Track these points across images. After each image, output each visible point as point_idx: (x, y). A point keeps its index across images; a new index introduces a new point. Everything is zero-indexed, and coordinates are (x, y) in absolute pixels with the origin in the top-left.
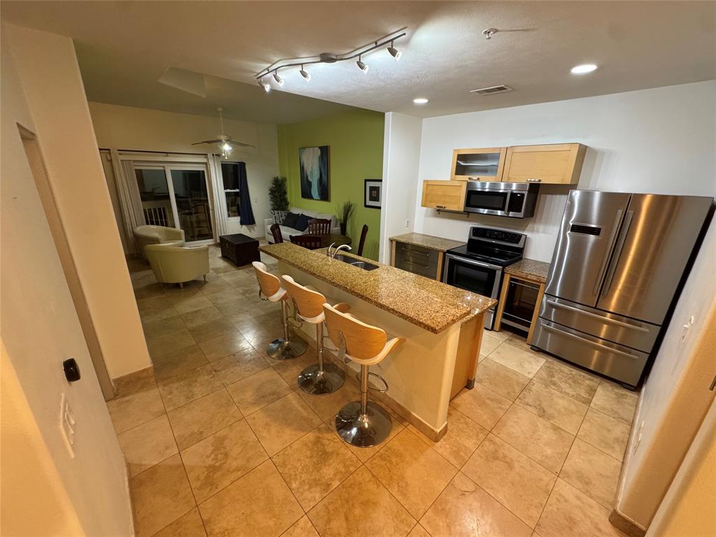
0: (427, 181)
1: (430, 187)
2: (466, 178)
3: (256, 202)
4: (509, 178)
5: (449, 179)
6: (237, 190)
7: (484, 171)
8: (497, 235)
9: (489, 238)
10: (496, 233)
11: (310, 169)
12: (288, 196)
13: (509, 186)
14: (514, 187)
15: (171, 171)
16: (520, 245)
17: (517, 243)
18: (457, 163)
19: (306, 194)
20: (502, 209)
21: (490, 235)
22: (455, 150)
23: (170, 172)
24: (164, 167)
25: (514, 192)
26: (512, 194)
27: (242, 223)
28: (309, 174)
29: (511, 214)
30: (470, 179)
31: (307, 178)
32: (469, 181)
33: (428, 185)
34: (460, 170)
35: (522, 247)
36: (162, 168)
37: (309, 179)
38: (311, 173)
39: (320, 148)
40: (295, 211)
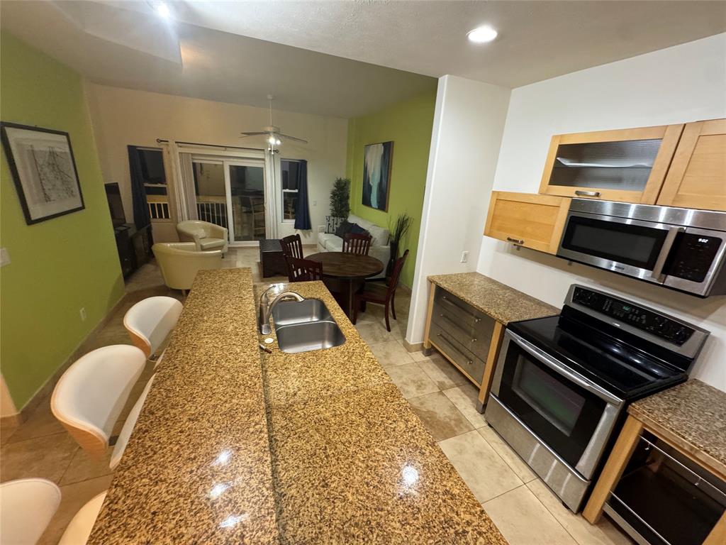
0: (498, 192)
1: (501, 204)
2: (570, 191)
3: (315, 205)
4: (677, 197)
5: (537, 193)
6: (297, 191)
7: (616, 179)
8: (627, 314)
9: (610, 314)
10: (626, 309)
11: (372, 171)
12: (350, 201)
13: (676, 215)
14: (688, 220)
15: (231, 166)
16: (686, 350)
17: (679, 344)
18: (557, 162)
19: (366, 202)
20: (649, 266)
21: (611, 309)
22: (555, 137)
23: (228, 167)
24: (223, 161)
25: (688, 231)
26: (681, 235)
27: (296, 227)
28: (370, 176)
29: (671, 280)
30: (577, 193)
31: (369, 182)
32: (576, 196)
33: (500, 200)
34: (560, 176)
35: (690, 355)
36: (221, 163)
37: (371, 183)
38: (373, 175)
39: (384, 144)
40: (352, 219)
